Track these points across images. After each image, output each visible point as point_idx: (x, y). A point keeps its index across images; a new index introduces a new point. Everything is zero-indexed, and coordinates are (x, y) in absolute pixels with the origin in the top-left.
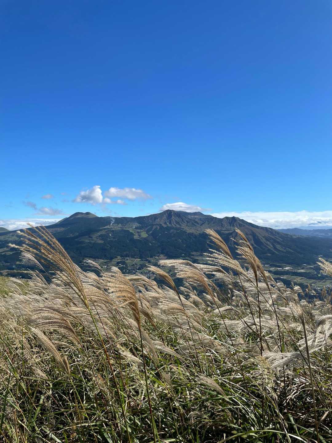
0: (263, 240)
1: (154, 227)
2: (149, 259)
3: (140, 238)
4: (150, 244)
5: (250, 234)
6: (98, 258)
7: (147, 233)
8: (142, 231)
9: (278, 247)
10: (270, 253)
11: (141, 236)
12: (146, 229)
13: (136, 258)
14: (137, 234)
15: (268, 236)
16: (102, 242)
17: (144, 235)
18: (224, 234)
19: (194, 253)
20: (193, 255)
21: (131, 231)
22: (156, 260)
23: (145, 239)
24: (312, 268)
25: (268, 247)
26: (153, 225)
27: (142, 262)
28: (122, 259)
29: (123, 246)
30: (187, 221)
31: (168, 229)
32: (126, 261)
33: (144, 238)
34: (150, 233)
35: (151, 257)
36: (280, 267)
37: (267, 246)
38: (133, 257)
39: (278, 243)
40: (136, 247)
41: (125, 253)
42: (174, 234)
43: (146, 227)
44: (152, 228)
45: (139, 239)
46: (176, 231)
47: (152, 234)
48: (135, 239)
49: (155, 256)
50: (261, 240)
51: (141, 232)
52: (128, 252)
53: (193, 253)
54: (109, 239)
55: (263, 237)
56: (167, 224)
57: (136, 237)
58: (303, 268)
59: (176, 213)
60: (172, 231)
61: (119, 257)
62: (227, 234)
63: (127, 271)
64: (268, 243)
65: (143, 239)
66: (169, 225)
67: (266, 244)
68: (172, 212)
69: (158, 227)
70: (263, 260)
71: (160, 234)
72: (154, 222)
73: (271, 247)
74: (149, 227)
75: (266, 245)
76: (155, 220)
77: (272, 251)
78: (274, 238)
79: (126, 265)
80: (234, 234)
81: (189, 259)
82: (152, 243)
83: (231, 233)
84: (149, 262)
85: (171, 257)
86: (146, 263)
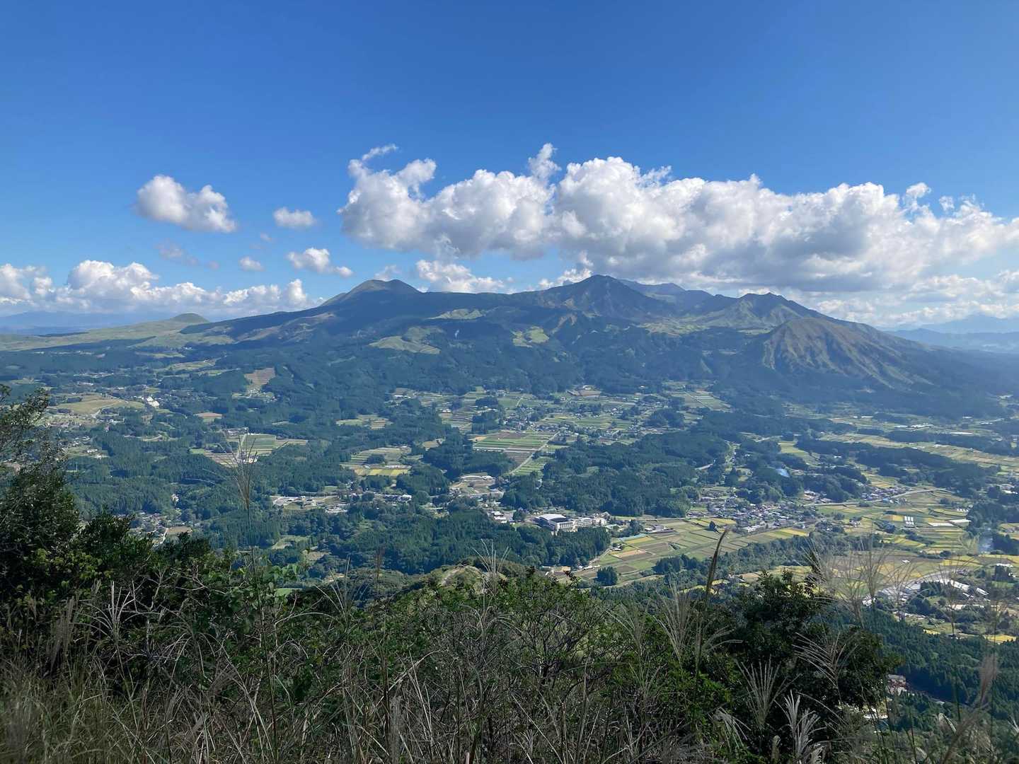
0: (854, 355)
1: (564, 319)
2: (557, 395)
3: (529, 344)
4: (556, 360)
5: (818, 337)
6: (428, 390)
7: (545, 332)
8: (532, 326)
9: (891, 370)
10: (871, 387)
11: (530, 339)
12: (542, 323)
13: (522, 393)
14: (520, 334)
15: (865, 343)
16: (437, 351)
17: (539, 336)
18: (746, 337)
19: (670, 383)
20: (669, 389)
21: (504, 327)
22: (573, 398)
23: (541, 345)
24: (988, 427)
25: (866, 369)
26: (560, 313)
27: (538, 401)
28: (488, 393)
29: (488, 363)
31: (598, 323)
32: (498, 399)
33: (537, 344)
34: (554, 331)
35: (561, 390)
36: (901, 421)
37: (863, 367)
38: (513, 389)
39: (893, 362)
40: (519, 366)
41: (493, 380)
42: (616, 336)
44: (557, 319)
45: (525, 345)
46: (617, 328)
47: (559, 336)
48: (516, 345)
49: (569, 388)
50: (847, 352)
51: (531, 329)
52: (501, 378)
53: (667, 384)
54: (451, 345)
55: (854, 345)
57: (518, 341)
58: (965, 427)
59: (617, 285)
60: (608, 328)
61: (480, 390)
62: (755, 337)
64: (867, 361)
65: (537, 347)
66: (599, 315)
67: (860, 363)
68: (605, 282)
69: (574, 319)
70: (854, 405)
71: (579, 336)
73: (872, 371)
75: (860, 365)
76: (563, 300)
77: (877, 381)
78: (881, 348)
79: (500, 408)
80: (775, 338)
81: (659, 397)
82: (560, 358)
83: (768, 336)
84: (557, 401)
85: (610, 391)
86: (550, 404)
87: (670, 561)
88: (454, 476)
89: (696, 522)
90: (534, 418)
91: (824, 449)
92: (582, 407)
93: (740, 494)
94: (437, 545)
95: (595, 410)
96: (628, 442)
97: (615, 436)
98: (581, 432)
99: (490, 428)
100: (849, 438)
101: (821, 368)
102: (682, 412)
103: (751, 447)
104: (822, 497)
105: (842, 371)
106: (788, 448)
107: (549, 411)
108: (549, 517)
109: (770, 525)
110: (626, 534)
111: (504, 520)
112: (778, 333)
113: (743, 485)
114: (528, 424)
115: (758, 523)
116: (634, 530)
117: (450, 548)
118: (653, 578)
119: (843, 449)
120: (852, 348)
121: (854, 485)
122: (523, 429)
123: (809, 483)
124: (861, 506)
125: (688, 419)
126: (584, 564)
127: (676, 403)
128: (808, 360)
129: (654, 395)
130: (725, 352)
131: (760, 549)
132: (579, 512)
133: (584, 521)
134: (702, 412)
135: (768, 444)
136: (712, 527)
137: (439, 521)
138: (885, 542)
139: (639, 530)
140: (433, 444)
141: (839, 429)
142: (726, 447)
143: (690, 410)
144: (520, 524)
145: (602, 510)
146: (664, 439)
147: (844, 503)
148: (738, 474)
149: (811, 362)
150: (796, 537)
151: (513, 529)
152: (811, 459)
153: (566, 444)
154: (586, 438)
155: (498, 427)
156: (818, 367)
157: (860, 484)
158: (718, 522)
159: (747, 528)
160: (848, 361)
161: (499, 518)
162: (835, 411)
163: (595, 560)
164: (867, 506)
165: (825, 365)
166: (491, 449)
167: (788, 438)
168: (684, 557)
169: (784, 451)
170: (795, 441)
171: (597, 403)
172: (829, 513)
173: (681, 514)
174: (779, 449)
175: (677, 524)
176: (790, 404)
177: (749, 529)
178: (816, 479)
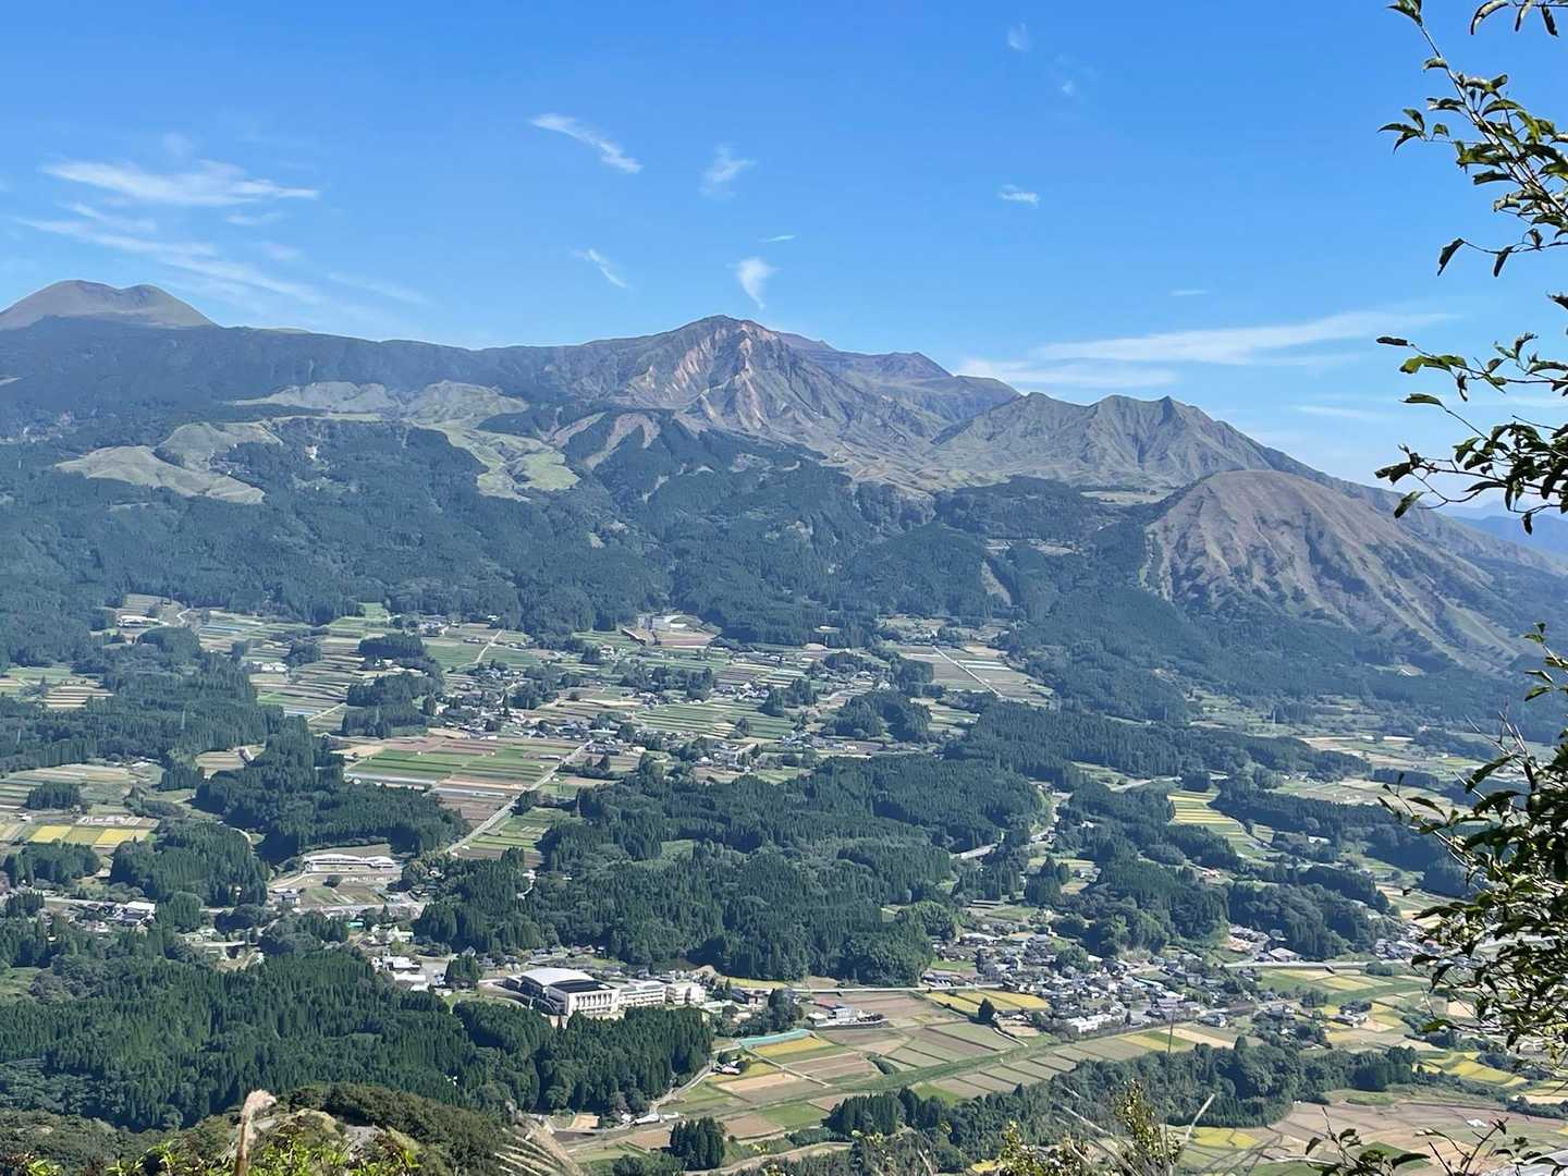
0: (1373, 574)
1: (622, 428)
2: (591, 638)
3: (521, 492)
4: (595, 541)
5: (1286, 523)
6: (226, 607)
7: (569, 463)
8: (533, 444)
9: (1467, 620)
10: (1414, 660)
11: (527, 479)
12: (563, 437)
13: (494, 626)
14: (499, 464)
15: (1405, 546)
16: (255, 496)
17: (550, 473)
18: (1102, 511)
19: (898, 622)
20: (893, 636)
21: (456, 440)
22: (638, 648)
23: (554, 497)
25: (1403, 615)
26: (613, 412)
27: (537, 652)
28: (397, 624)
29: (405, 539)
30: (844, 406)
31: (717, 446)
32: (424, 642)
33: (545, 494)
34: (592, 462)
35: (603, 625)
37: (1395, 608)
38: (472, 614)
39: (1470, 598)
40: (492, 553)
41: (416, 587)
42: (763, 485)
43: (565, 421)
44: (604, 429)
45: (510, 495)
46: (768, 465)
47: (605, 476)
48: (485, 493)
49: (624, 619)
50: (1357, 565)
51: (528, 452)
52: (437, 583)
53: (892, 623)
54: (299, 484)
55: (1376, 550)
56: (705, 415)
57: (493, 483)
59: (776, 348)
60: (742, 462)
61: (376, 613)
62: (1124, 510)
63: (440, 708)
64: (1405, 592)
65: (546, 502)
66: (721, 424)
67: (1388, 595)
68: (743, 335)
69: (651, 431)
70: (1364, 703)
71: (662, 480)
72: (617, 393)
73: (1416, 616)
74: (584, 424)
75: (1387, 602)
76: (623, 377)
77: (1427, 646)
78: (1441, 560)
79: (430, 666)
80: (1174, 516)
81: (868, 658)
82: (603, 536)
83: (1160, 509)
84: (590, 656)
85: (740, 636)
86: (571, 663)
87: (869, 1104)
88: (283, 851)
89: (945, 999)
90: (522, 700)
91: (1285, 817)
92: (661, 673)
93: (1064, 929)
94: (217, 1048)
95: (695, 685)
96: (775, 777)
97: (742, 760)
98: (651, 744)
99: (399, 722)
100: (1353, 791)
101: (1289, 603)
102: (923, 702)
103: (1099, 804)
104: (1273, 944)
105: (1339, 616)
106: (1193, 811)
107: (568, 681)
108: (546, 977)
109: (1136, 1015)
110: (756, 1028)
111: (420, 983)
112: (1184, 504)
113: (1072, 904)
114: (506, 713)
115: (1106, 1009)
116: (779, 1017)
117: (259, 1058)
118: (820, 1150)
119: (1332, 820)
120: (1369, 555)
121: (1358, 914)
122: (491, 727)
123: (1242, 907)
124: (1370, 972)
125: (941, 719)
126: (637, 1111)
127: (910, 676)
128: (1256, 582)
129: (856, 652)
130: (1047, 549)
131: (1104, 1077)
132: (634, 964)
133: (645, 992)
134: (977, 703)
135: (1142, 796)
136: (985, 1015)
137: (230, 980)
138: (1427, 1069)
139: (791, 1019)
140: (230, 761)
141: (1326, 767)
142: (1035, 803)
143: (945, 698)
144: (465, 995)
145: (696, 959)
146: (874, 772)
147: (1328, 964)
148: (1061, 874)
149: (1265, 588)
150: (1201, 1049)
151: (443, 1008)
152: (1250, 843)
153: (610, 777)
154: (664, 761)
155: (421, 720)
156: (1281, 599)
157: (1373, 915)
158: (1001, 1001)
159: (1075, 1022)
160: (1355, 586)
161: (405, 976)
162: (1318, 717)
163: (664, 1100)
164: (1385, 973)
165: (1299, 596)
166: (395, 780)
167: (1196, 784)
168: (906, 1097)
169: (1181, 818)
170: (1213, 794)
171: (698, 667)
172: (1290, 990)
173: (907, 976)
174: (1170, 811)
175: (892, 1003)
176: (1204, 694)
177: (1081, 1024)
178: (1259, 896)
